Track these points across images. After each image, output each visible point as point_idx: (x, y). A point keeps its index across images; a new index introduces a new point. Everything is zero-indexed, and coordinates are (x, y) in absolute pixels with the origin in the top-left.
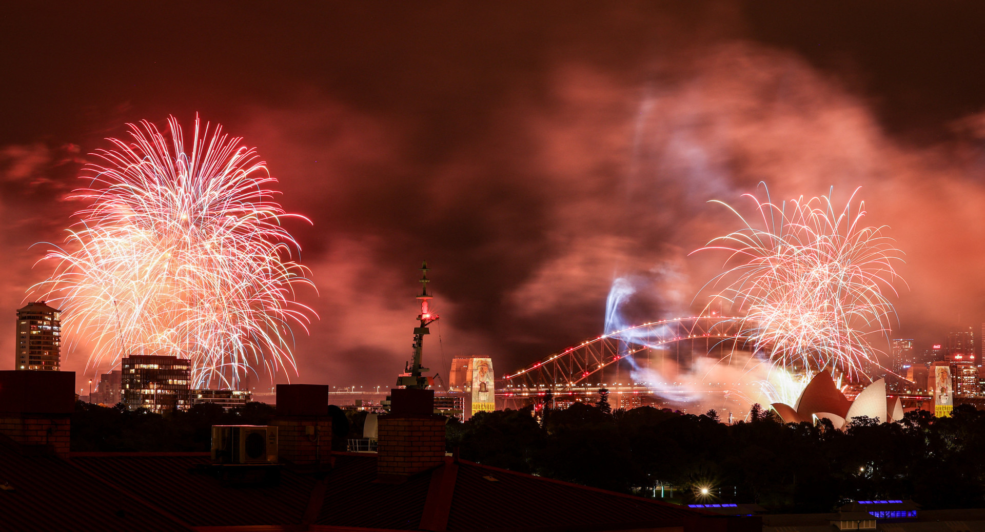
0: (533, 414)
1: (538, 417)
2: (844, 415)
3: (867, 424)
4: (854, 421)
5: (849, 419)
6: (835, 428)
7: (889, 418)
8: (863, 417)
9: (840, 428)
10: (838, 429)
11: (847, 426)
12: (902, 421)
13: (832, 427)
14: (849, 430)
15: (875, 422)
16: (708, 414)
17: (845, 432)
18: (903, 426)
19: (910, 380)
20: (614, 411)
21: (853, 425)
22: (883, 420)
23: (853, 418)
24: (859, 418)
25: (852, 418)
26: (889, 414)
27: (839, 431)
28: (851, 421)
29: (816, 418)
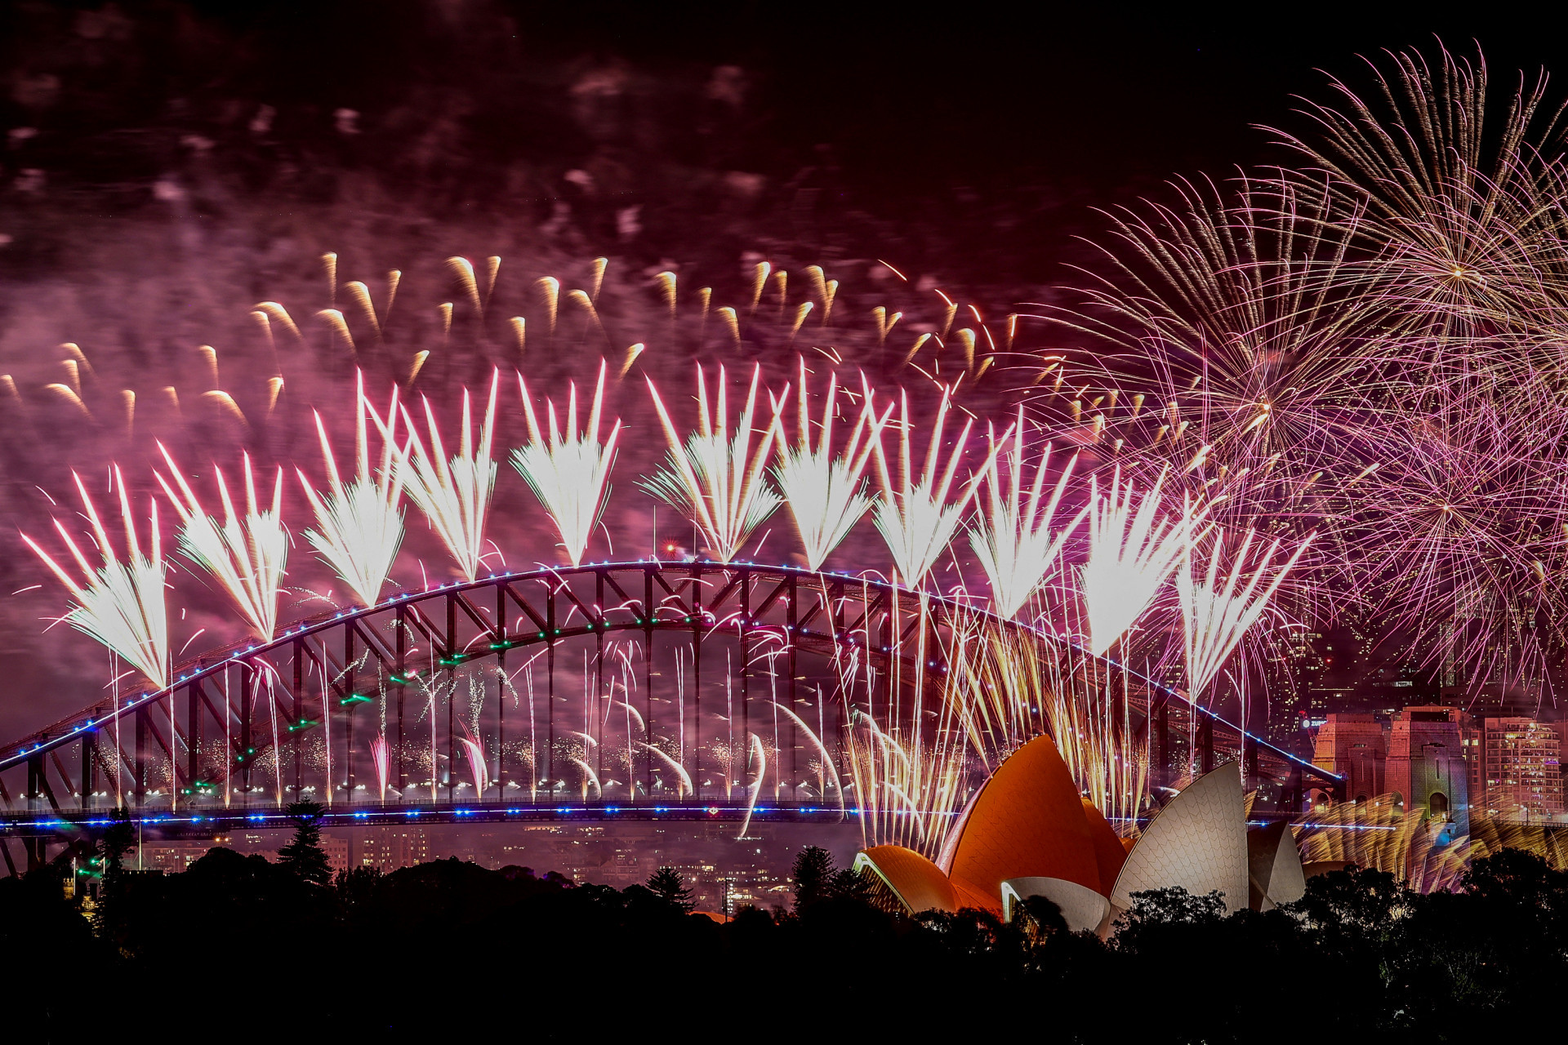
0: (70, 888)
1: (87, 898)
2: (1104, 884)
3: (1183, 916)
4: (1142, 905)
5: (1124, 898)
6: (1073, 929)
7: (1255, 895)
8: (1171, 892)
9: (1092, 928)
10: (1086, 933)
11: (1117, 923)
12: (1299, 907)
13: (1062, 924)
14: (1123, 936)
15: (1211, 909)
16: (653, 884)
17: (1111, 941)
18: (1303, 922)
19: (1329, 769)
20: (342, 875)
21: (1137, 918)
22: (1234, 903)
23: (1138, 895)
24: (1157, 896)
25: (1131, 895)
26: (1256, 882)
27: (1090, 939)
28: (1132, 904)
29: (1011, 896)
